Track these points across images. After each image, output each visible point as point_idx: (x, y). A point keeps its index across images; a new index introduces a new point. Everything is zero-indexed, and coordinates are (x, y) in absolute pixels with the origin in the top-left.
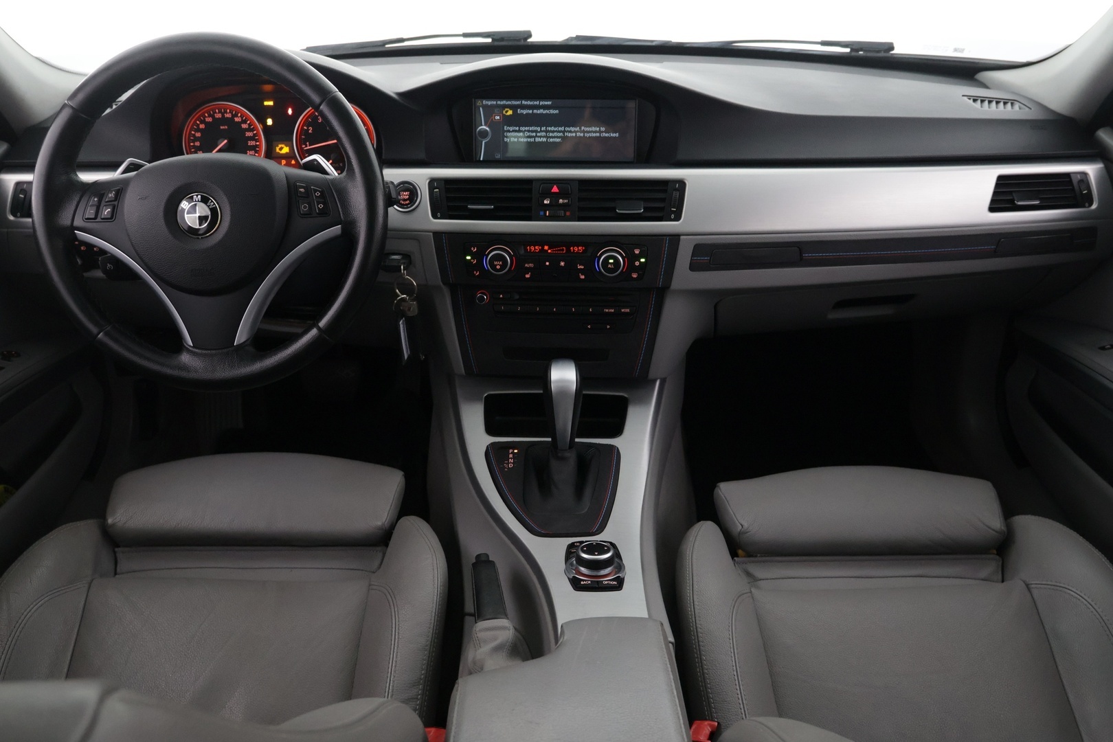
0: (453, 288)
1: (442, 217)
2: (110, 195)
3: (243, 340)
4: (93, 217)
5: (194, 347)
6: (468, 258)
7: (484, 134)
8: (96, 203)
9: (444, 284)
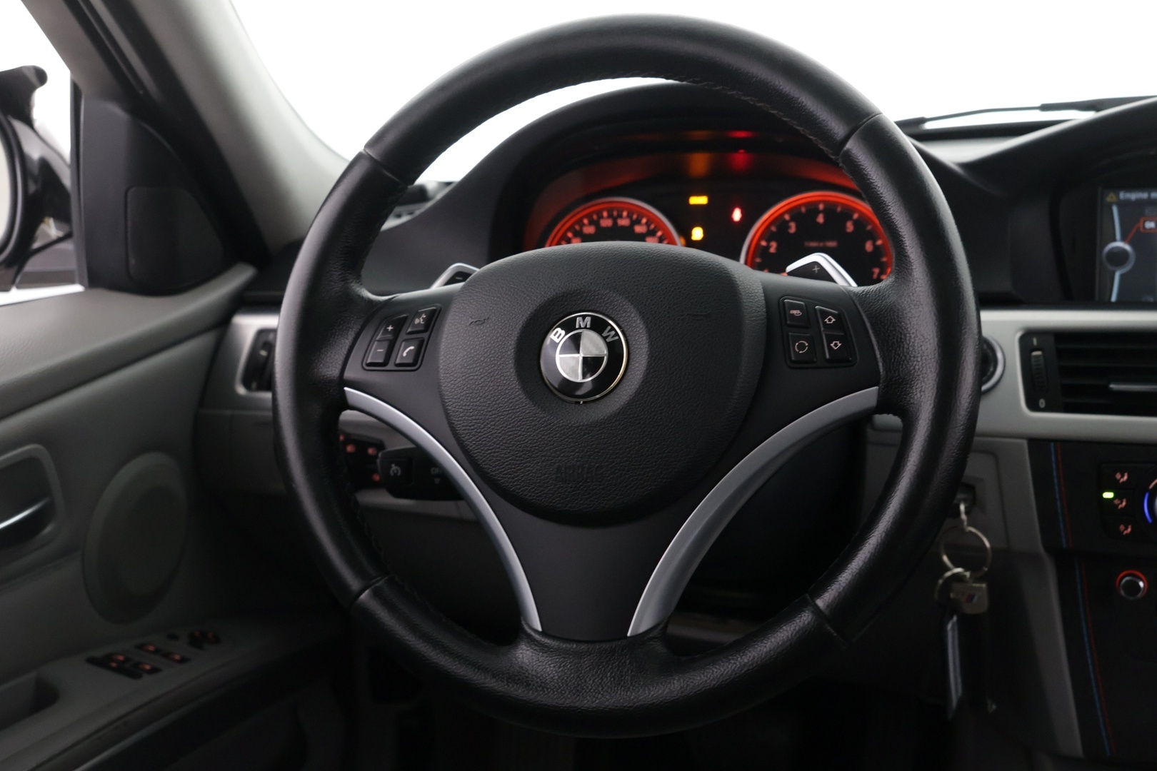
0: (1064, 560)
1: (1048, 409)
2: (417, 321)
3: (642, 629)
4: (381, 360)
5: (543, 633)
6: (1108, 495)
7: (1119, 257)
8: (390, 336)
9: (1047, 549)
